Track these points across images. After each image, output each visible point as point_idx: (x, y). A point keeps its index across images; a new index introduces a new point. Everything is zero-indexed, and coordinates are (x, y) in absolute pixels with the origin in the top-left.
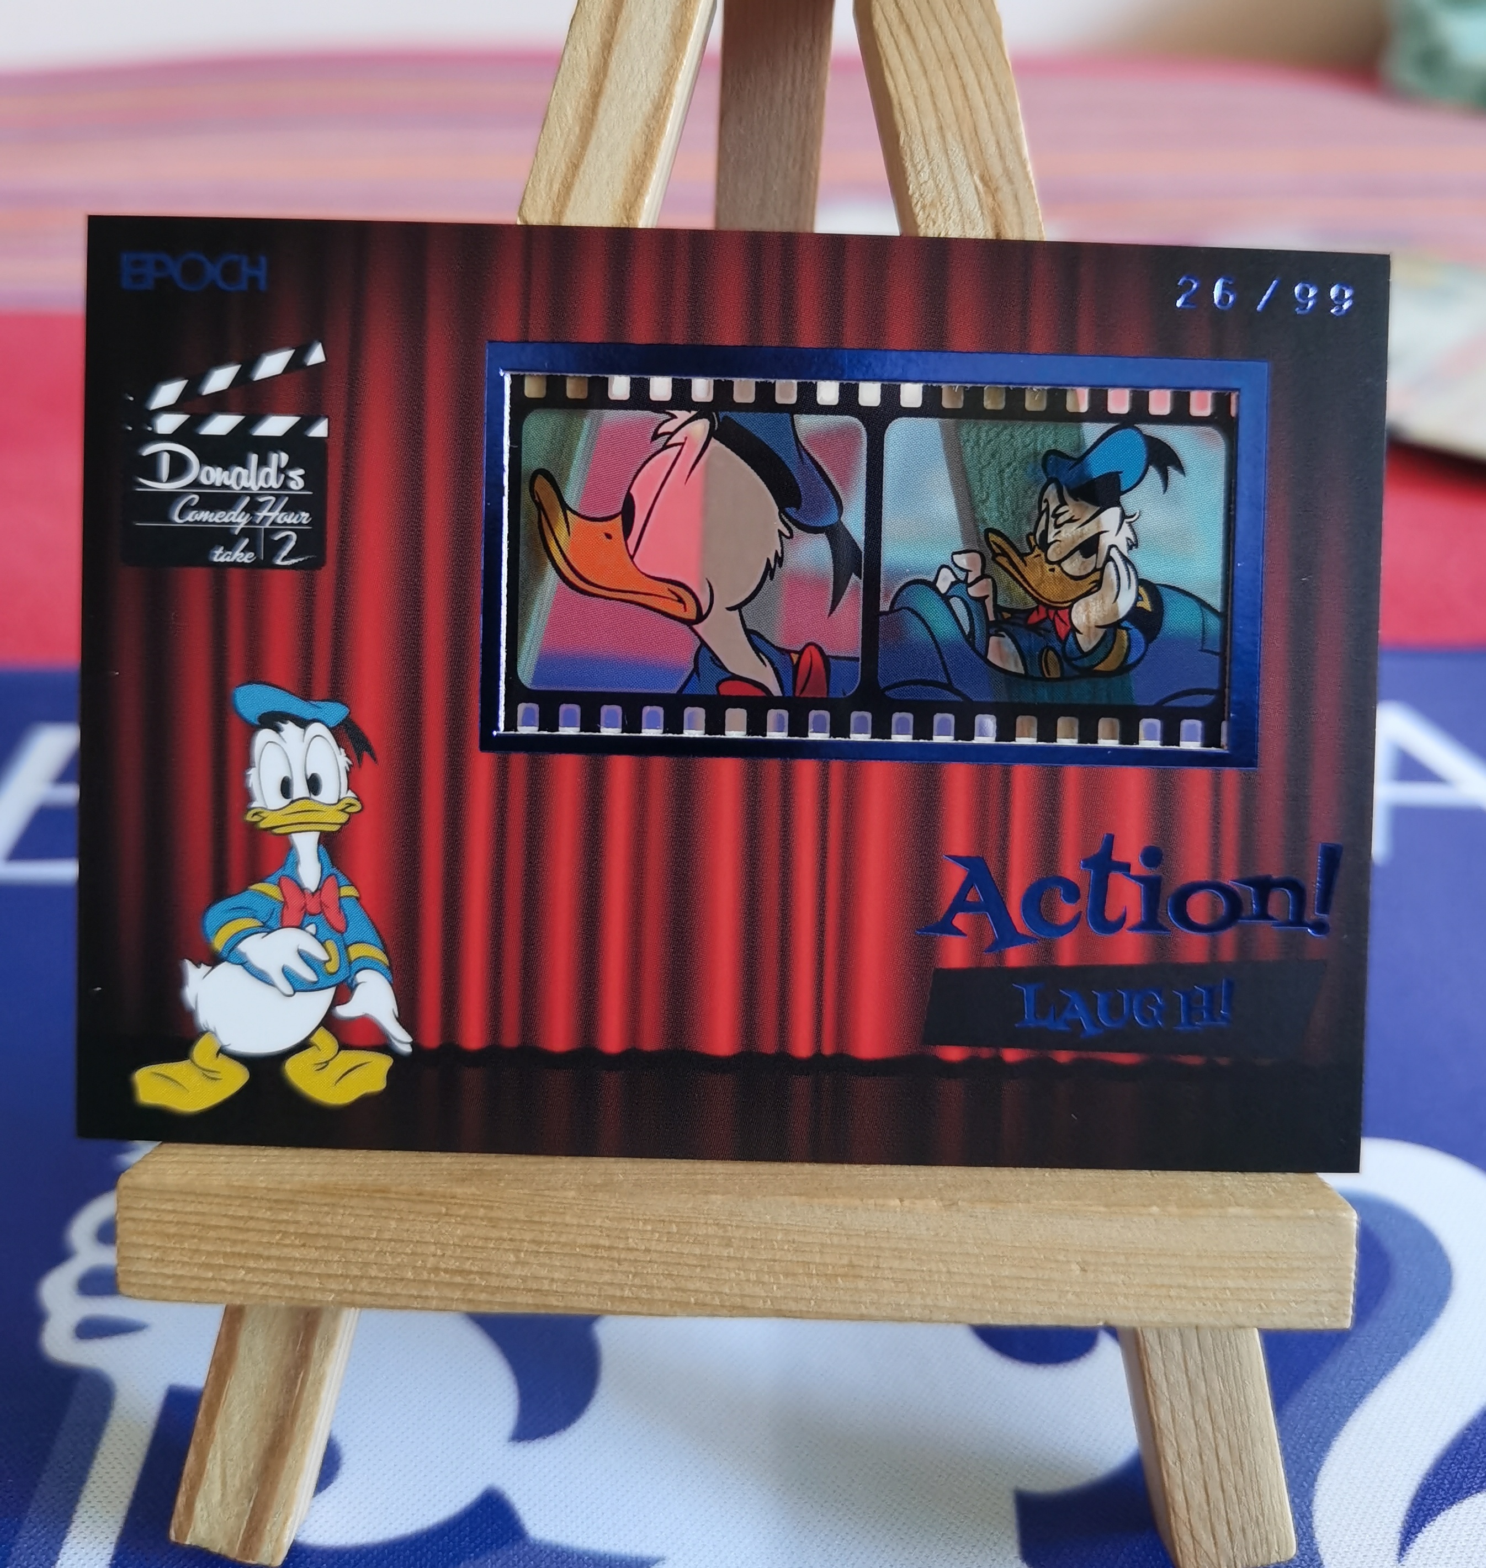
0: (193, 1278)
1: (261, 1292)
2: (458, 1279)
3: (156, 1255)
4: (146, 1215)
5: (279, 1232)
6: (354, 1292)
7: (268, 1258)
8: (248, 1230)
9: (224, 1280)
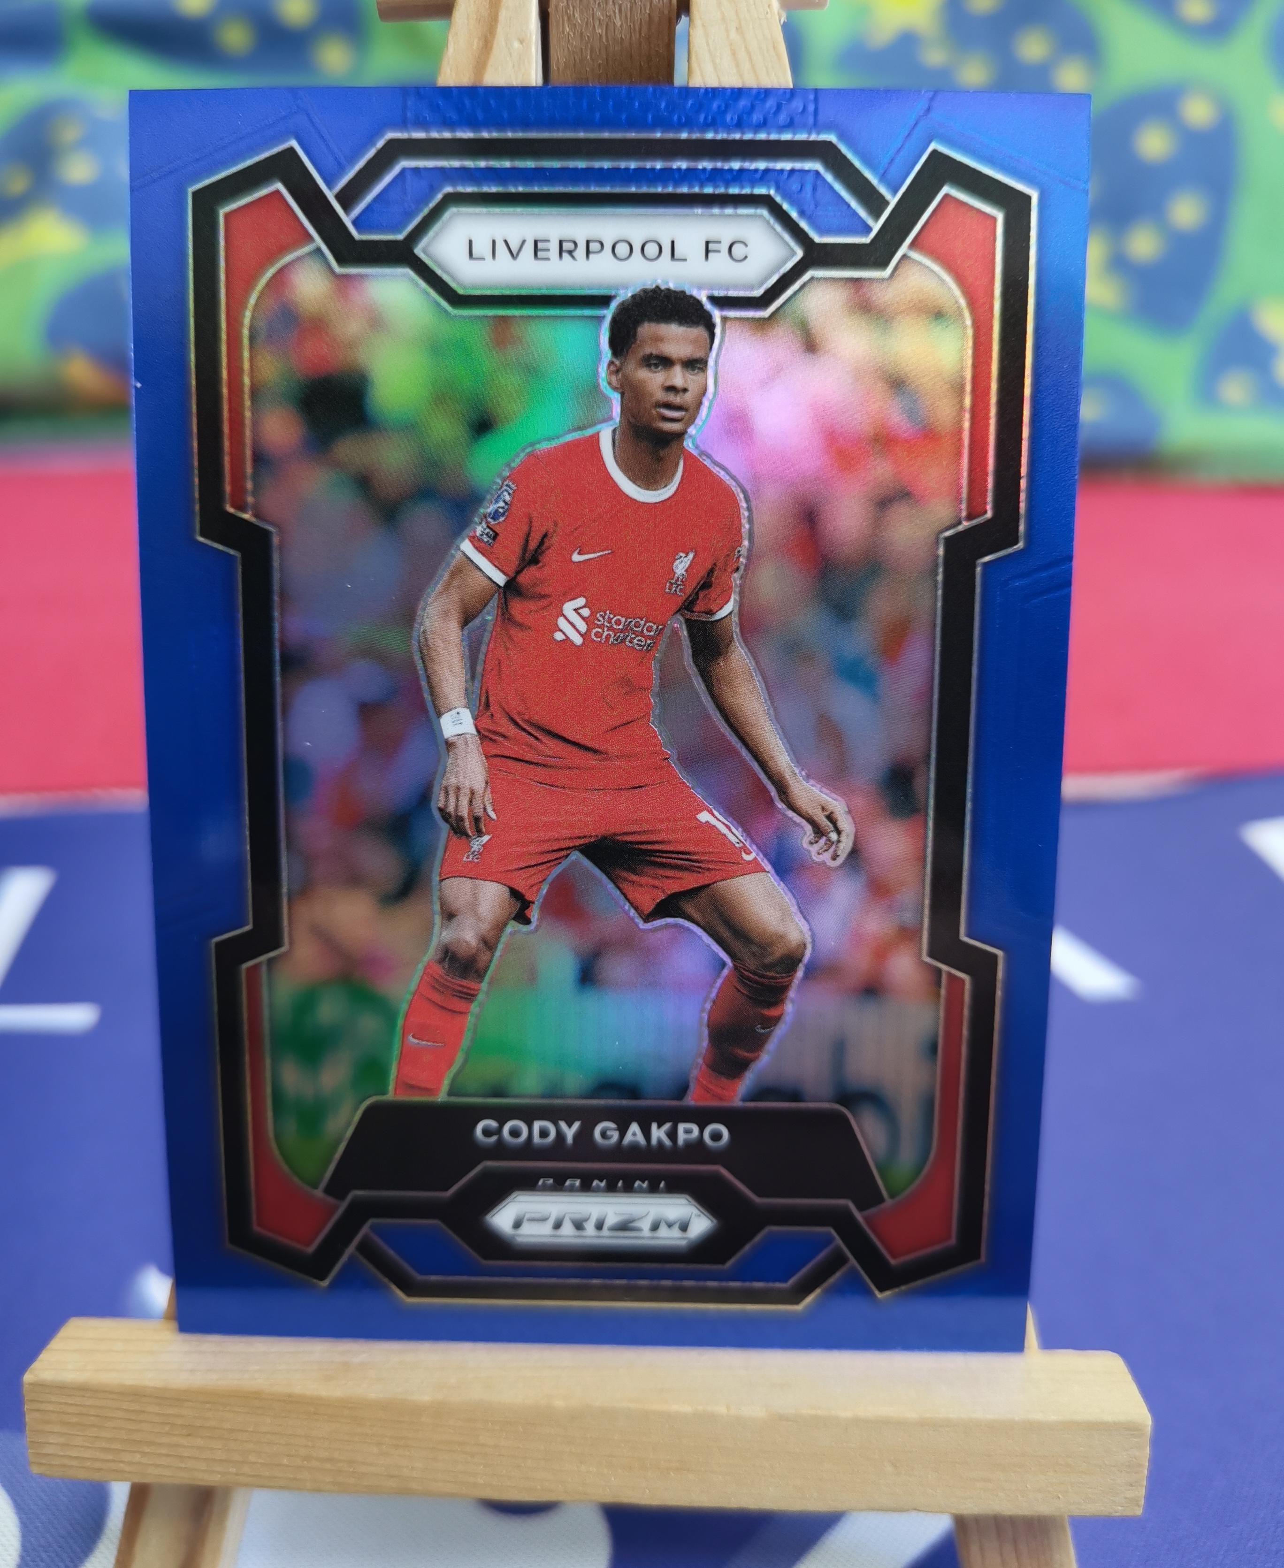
0: (96, 1460)
1: (155, 1472)
2: (328, 1466)
3: (62, 1440)
4: (50, 1407)
5: (169, 1423)
6: (237, 1474)
7: (160, 1445)
8: (141, 1421)
9: (123, 1462)
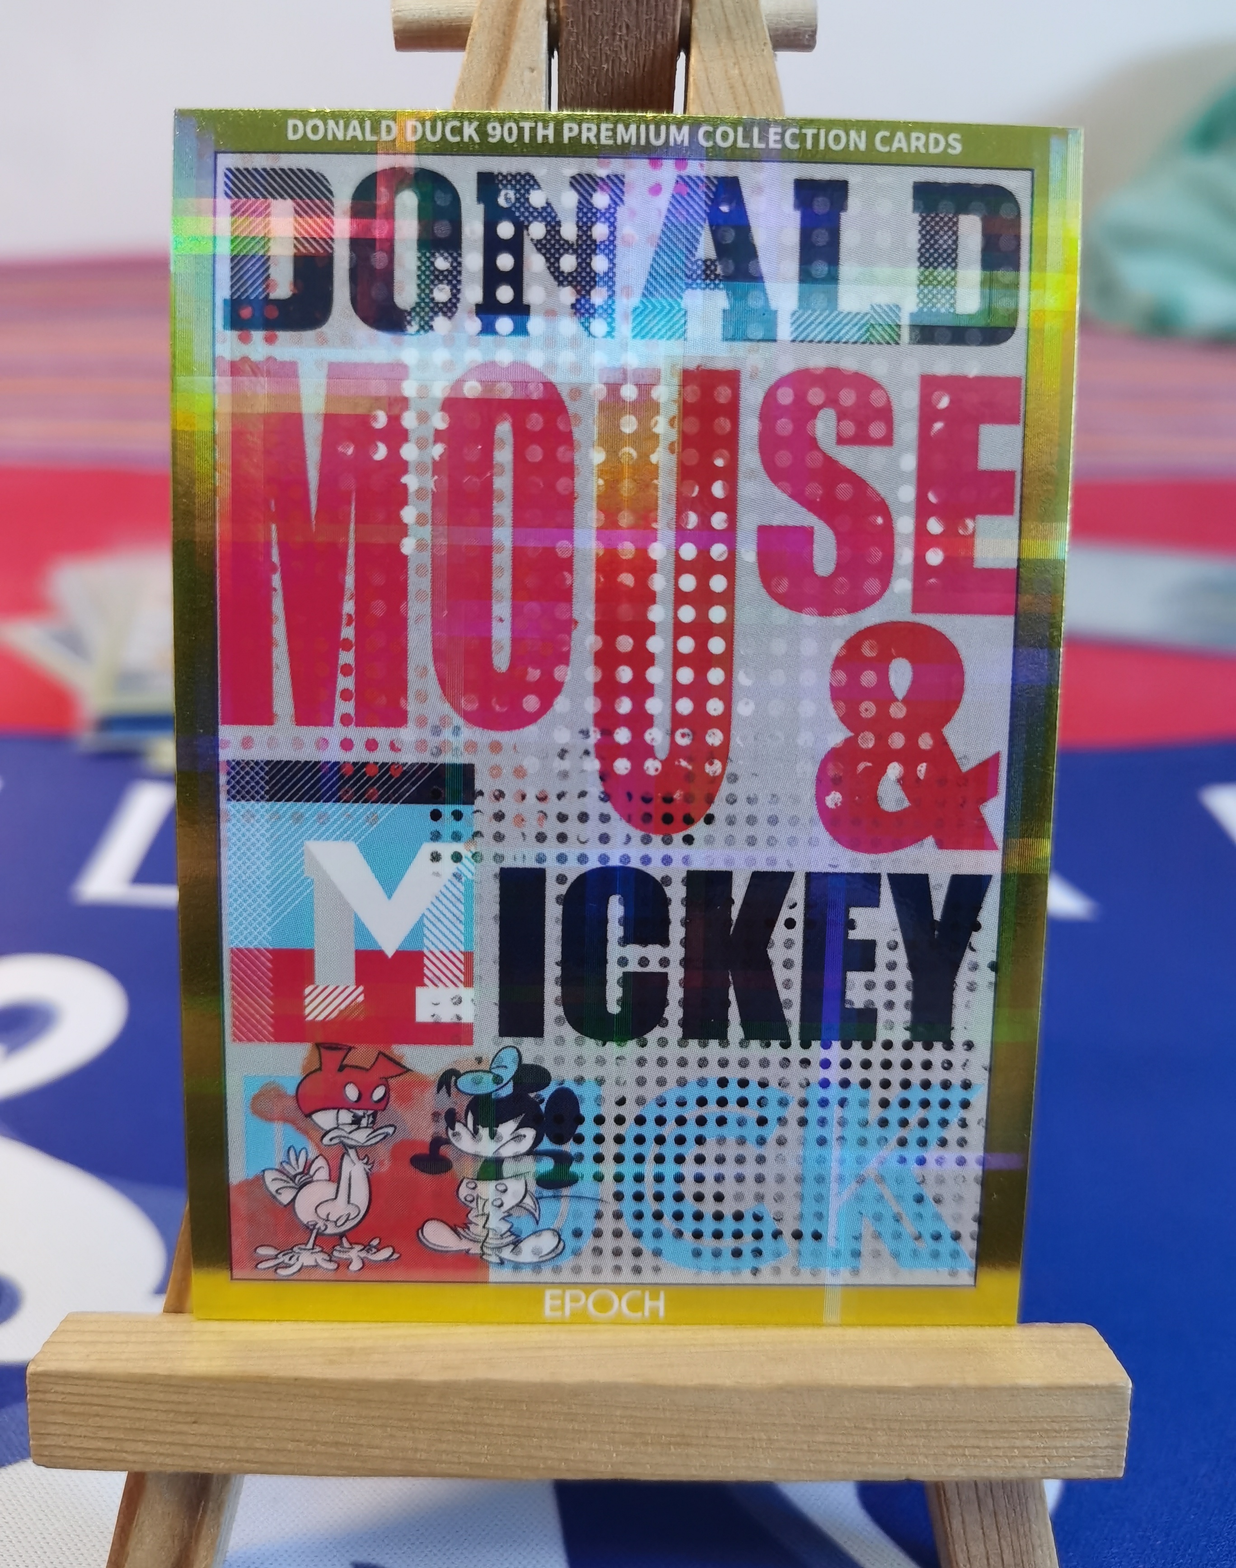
0: (98, 1450)
1: (158, 1461)
3: (65, 1430)
4: (53, 1397)
5: (174, 1411)
6: (239, 1461)
7: (164, 1433)
8: (144, 1410)
9: (126, 1452)
